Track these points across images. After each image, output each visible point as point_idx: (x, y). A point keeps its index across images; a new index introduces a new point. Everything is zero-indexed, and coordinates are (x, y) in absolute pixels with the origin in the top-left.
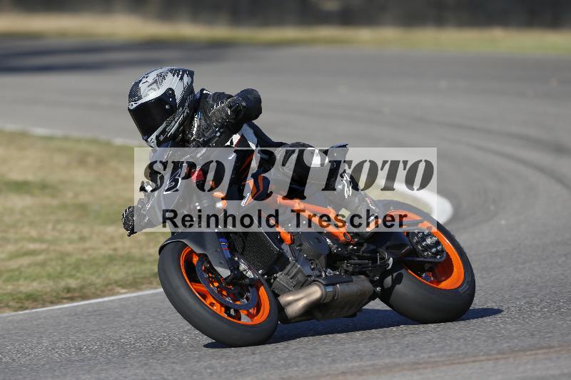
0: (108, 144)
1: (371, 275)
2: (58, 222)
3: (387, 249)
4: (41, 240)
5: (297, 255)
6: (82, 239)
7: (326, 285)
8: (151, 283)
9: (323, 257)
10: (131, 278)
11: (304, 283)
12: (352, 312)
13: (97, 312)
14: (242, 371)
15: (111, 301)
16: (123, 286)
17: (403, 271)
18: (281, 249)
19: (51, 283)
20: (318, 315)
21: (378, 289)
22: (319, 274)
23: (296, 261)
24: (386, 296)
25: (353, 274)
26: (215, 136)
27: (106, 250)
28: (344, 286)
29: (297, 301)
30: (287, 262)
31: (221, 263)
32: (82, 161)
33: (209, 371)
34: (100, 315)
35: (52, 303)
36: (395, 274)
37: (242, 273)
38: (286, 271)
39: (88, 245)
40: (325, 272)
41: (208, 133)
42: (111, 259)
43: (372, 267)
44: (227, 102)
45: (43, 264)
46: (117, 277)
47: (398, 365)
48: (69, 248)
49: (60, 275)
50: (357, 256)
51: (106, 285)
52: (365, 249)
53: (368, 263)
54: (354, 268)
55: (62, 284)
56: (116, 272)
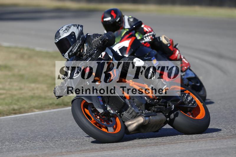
0: (33, 50)
1: (165, 113)
2: (11, 82)
3: (171, 101)
4: (4, 89)
5: (132, 104)
6: (21, 89)
7: (145, 117)
8: (48, 108)
9: (143, 105)
10: (40, 105)
11: (136, 116)
12: (157, 129)
13: (25, 119)
14: (84, 144)
15: (31, 115)
16: (37, 109)
17: (178, 111)
18: (125, 101)
19: (7, 107)
20: (142, 130)
21: (168, 119)
22: (142, 112)
23: (132, 106)
24: (171, 122)
25: (157, 112)
26: (94, 53)
27: (30, 94)
28: (153, 117)
29: (133, 124)
30: (128, 107)
31: (99, 107)
32: (22, 56)
33: (70, 144)
34: (26, 120)
35: (7, 115)
36: (175, 113)
37: (108, 111)
38: (127, 111)
39: (23, 91)
40: (145, 111)
41: (91, 51)
42: (32, 97)
43: (165, 109)
44: (99, 38)
45: (4, 99)
46: (34, 105)
47: (149, 143)
48: (15, 93)
49: (11, 104)
50: (158, 104)
51: (30, 108)
52: (162, 101)
53: (163, 108)
54: (157, 109)
55: (11, 107)
56: (34, 103)
